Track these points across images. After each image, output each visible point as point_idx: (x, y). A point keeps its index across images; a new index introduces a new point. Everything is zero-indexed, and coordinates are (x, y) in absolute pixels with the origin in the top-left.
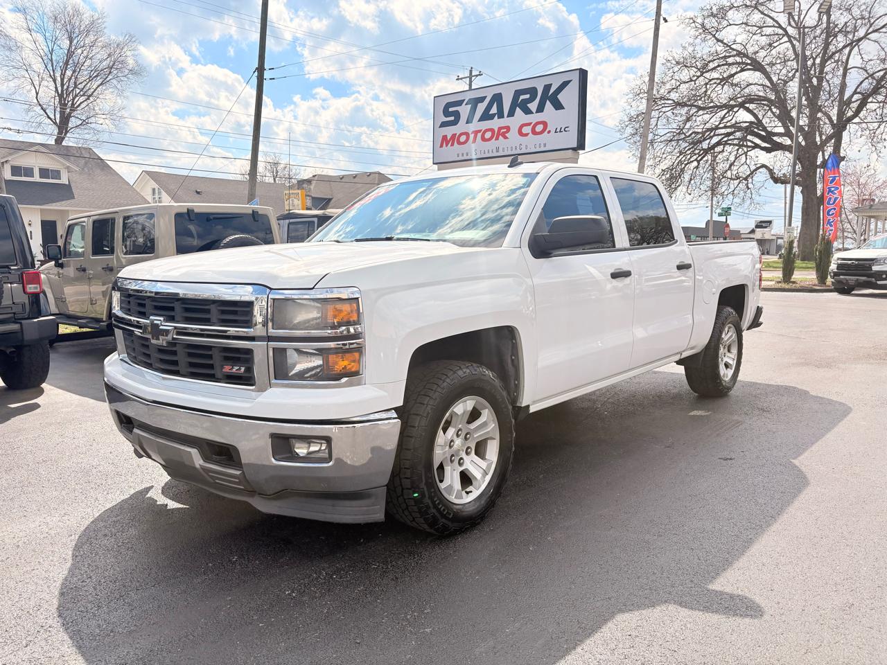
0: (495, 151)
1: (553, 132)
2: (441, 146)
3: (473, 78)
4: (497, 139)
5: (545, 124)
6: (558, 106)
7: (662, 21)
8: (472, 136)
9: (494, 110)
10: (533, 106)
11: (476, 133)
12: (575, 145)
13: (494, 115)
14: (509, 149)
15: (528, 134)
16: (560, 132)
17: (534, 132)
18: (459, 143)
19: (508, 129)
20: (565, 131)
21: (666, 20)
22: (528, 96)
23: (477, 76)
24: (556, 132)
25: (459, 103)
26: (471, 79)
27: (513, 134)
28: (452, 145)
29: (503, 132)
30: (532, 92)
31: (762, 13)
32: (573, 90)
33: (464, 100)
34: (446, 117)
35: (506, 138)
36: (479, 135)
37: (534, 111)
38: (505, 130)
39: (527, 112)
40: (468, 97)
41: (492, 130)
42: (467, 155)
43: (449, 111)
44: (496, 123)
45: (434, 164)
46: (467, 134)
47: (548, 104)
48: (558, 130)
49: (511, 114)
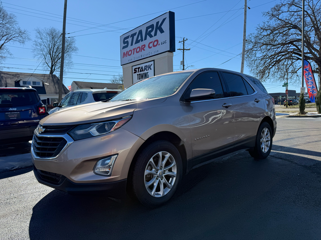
0: (141, 57)
1: (160, 44)
2: (123, 57)
3: (185, 41)
4: (141, 51)
5: (157, 41)
6: (162, 31)
7: (247, 9)
8: (133, 51)
9: (140, 38)
10: (153, 33)
11: (134, 49)
12: (169, 49)
13: (140, 40)
14: (145, 55)
15: (152, 47)
16: (163, 44)
17: (154, 46)
18: (129, 55)
19: (145, 45)
20: (165, 43)
21: (249, 8)
22: (150, 29)
23: (186, 40)
24: (162, 44)
25: (127, 37)
26: (184, 42)
27: (146, 48)
28: (127, 56)
29: (143, 48)
30: (152, 26)
31: (296, 6)
32: (167, 22)
33: (129, 35)
34: (124, 44)
35: (144, 50)
36: (135, 50)
37: (153, 36)
38: (144, 47)
39: (151, 36)
40: (130, 34)
41: (139, 47)
42: (132, 60)
43: (125, 41)
44: (140, 44)
45: (121, 65)
46: (131, 51)
47: (158, 31)
48: (162, 43)
49: (145, 39)
